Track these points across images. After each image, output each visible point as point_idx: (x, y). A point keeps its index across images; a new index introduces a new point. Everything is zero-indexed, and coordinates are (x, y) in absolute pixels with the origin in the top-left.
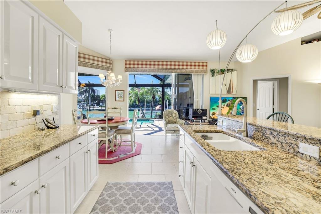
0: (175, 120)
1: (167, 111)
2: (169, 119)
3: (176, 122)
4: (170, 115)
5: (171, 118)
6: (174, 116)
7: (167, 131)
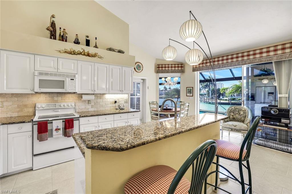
0: (243, 119)
1: (233, 107)
2: (234, 116)
3: (244, 121)
4: (237, 113)
5: (237, 115)
6: (241, 114)
7: (223, 128)
